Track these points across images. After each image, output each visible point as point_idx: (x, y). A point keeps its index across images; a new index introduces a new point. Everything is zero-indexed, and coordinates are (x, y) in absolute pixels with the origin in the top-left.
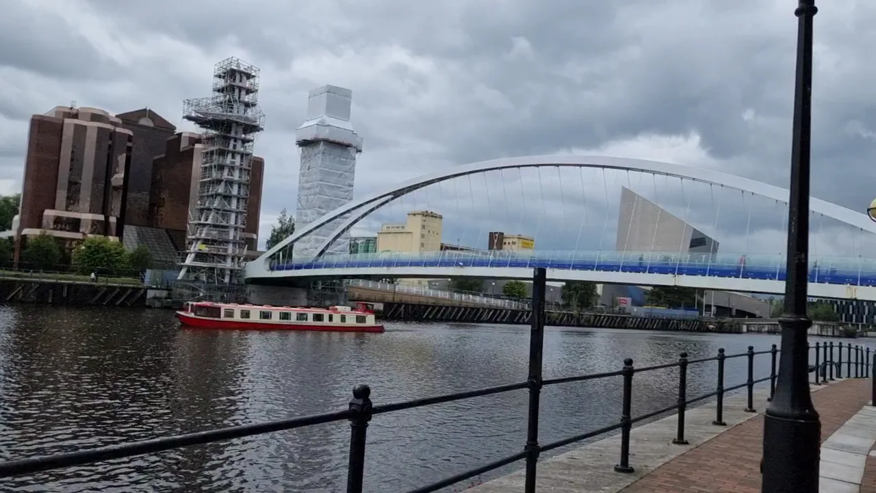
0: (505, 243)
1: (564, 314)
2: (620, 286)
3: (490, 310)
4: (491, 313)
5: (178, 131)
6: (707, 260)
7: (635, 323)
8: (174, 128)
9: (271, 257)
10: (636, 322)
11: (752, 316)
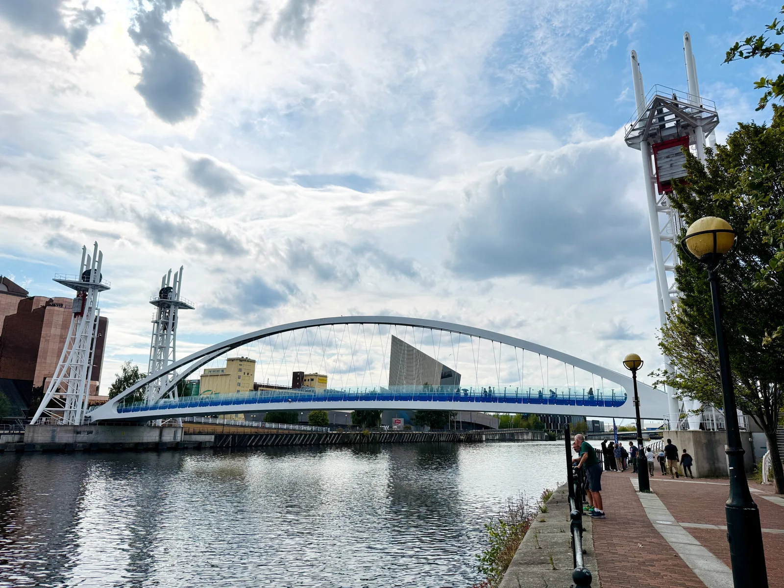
0: (305, 380)
1: (357, 434)
2: (390, 411)
3: (301, 435)
4: (302, 437)
5: (30, 295)
6: (452, 390)
7: (409, 439)
8: (28, 293)
9: (119, 401)
10: (409, 437)
11: (486, 428)
